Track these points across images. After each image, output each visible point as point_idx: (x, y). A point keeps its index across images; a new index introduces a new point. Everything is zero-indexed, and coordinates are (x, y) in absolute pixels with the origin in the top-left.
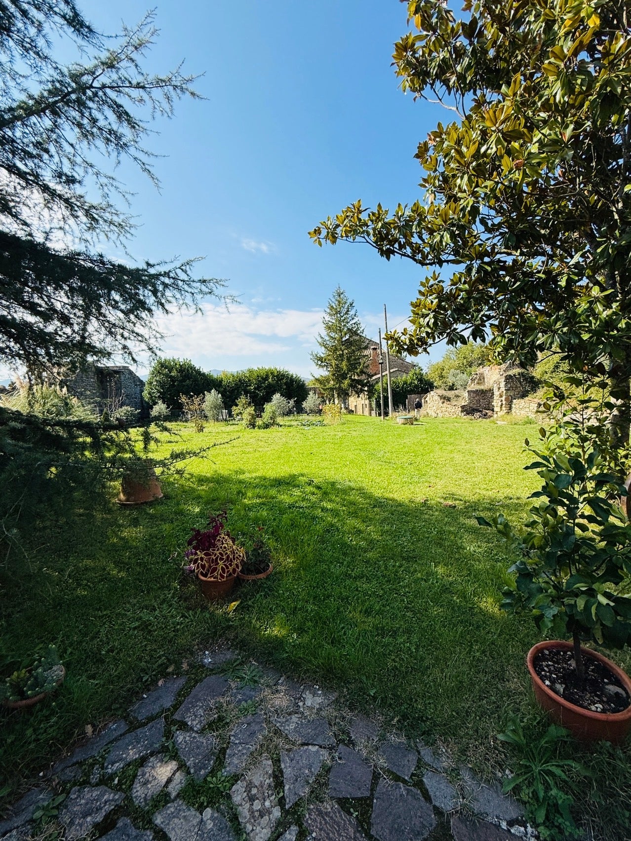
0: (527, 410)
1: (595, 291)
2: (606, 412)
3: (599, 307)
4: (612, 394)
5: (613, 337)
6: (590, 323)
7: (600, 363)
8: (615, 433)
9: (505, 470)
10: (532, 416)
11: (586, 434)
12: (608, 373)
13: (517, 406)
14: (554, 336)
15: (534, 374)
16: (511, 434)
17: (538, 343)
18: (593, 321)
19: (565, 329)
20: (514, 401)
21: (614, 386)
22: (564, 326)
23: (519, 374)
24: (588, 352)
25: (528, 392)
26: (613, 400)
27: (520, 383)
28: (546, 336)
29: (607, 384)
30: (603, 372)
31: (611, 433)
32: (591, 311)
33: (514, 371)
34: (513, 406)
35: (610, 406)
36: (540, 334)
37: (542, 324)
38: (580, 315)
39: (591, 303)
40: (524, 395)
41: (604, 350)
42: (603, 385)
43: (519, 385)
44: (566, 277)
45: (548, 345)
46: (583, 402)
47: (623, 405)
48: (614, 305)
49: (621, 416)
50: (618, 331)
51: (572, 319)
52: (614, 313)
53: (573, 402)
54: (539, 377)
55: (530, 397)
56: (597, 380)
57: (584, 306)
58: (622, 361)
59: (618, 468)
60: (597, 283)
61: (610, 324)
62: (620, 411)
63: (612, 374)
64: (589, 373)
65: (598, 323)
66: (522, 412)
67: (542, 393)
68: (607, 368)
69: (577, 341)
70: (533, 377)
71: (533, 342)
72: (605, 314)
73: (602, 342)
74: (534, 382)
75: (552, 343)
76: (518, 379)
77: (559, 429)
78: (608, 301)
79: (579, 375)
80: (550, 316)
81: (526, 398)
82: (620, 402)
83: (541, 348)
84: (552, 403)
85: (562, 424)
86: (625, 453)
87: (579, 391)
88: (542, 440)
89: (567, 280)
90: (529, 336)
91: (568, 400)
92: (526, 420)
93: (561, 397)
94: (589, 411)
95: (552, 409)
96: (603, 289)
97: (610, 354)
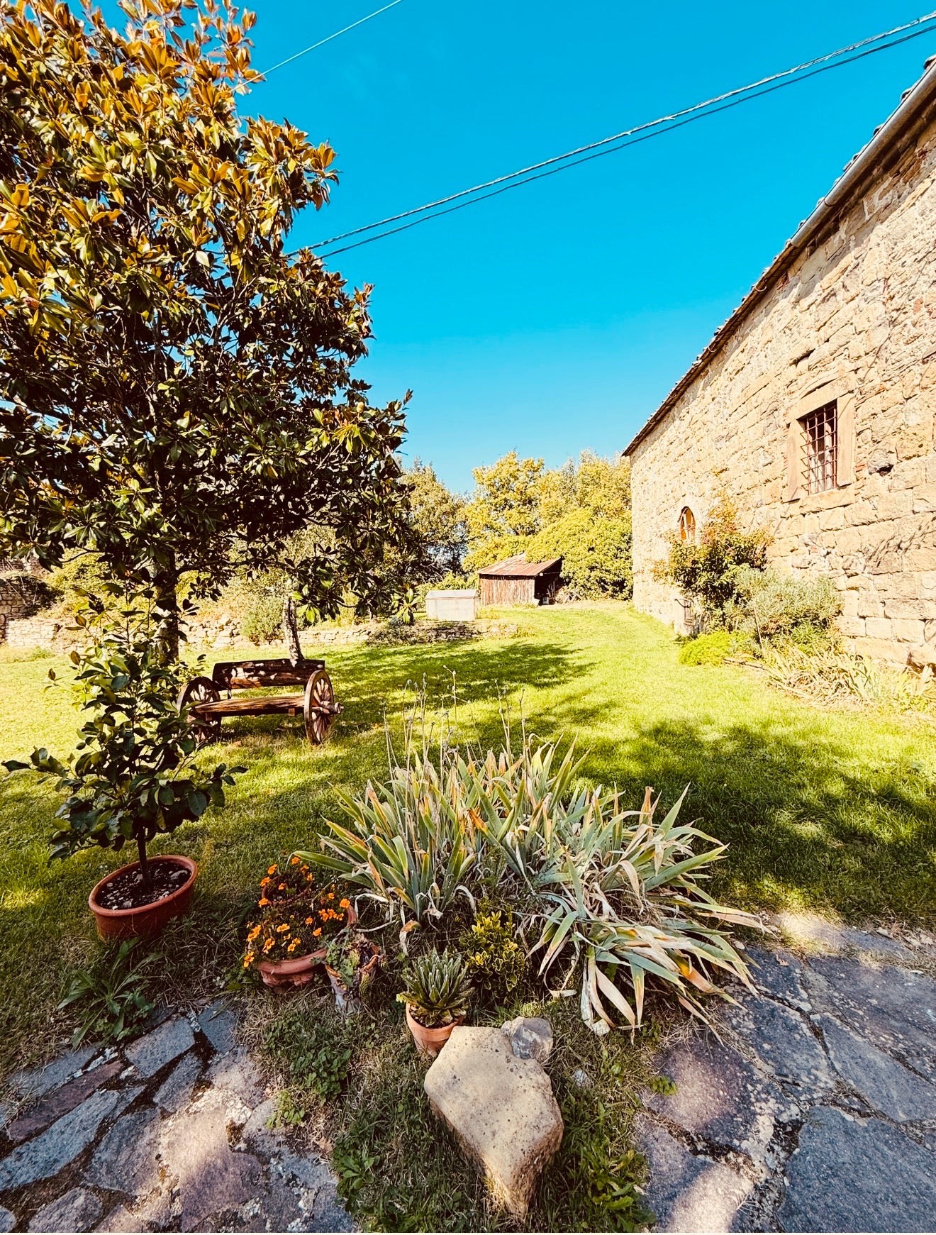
0: (36, 636)
1: (134, 484)
2: (153, 625)
3: (139, 505)
4: (159, 604)
5: (156, 540)
6: (132, 521)
7: (144, 568)
8: (165, 648)
9: (9, 730)
10: (46, 645)
11: (132, 652)
12: (154, 580)
13: (18, 631)
14: (88, 530)
15: (45, 580)
16: (11, 677)
17: (66, 536)
18: (135, 520)
19: (102, 524)
20: (11, 623)
21: (160, 595)
22: (100, 519)
23: (18, 579)
24: (128, 552)
25: (36, 607)
26: (159, 611)
27: (21, 593)
28: (77, 529)
29: (152, 593)
30: (148, 579)
31: (160, 649)
32: (130, 506)
33: (8, 573)
34: (8, 631)
35: (157, 618)
36: (69, 526)
37: (69, 512)
38: (119, 511)
39: (130, 497)
40: (29, 613)
41: (147, 554)
42: (148, 594)
43: (18, 597)
44: (99, 460)
45: (81, 541)
46: (127, 614)
47: (170, 617)
48: (156, 506)
49: (169, 629)
50: (161, 535)
51: (110, 512)
52: (156, 515)
53: (115, 614)
54: (54, 585)
55: (41, 615)
56: (140, 588)
57: (123, 500)
58: (167, 567)
59: (169, 687)
60: (135, 475)
61: (151, 526)
62: (168, 623)
63: (158, 581)
64: (133, 579)
65: (140, 522)
66: (27, 640)
67: (61, 609)
68: (152, 576)
69: (118, 540)
70: (44, 585)
71: (59, 533)
72: (147, 514)
73: (146, 545)
74: (47, 593)
75: (86, 538)
76: (18, 588)
77: (99, 650)
78: (149, 500)
79: (120, 583)
80: (82, 504)
81: (34, 618)
82: (166, 613)
83: (71, 543)
84: (87, 617)
85: (103, 644)
86: (175, 668)
87: (121, 603)
88: (74, 668)
89: (100, 464)
90: (53, 526)
91: (108, 613)
92: (36, 652)
93: (99, 608)
94: (136, 623)
95: (88, 624)
96: (143, 485)
97: (154, 559)
